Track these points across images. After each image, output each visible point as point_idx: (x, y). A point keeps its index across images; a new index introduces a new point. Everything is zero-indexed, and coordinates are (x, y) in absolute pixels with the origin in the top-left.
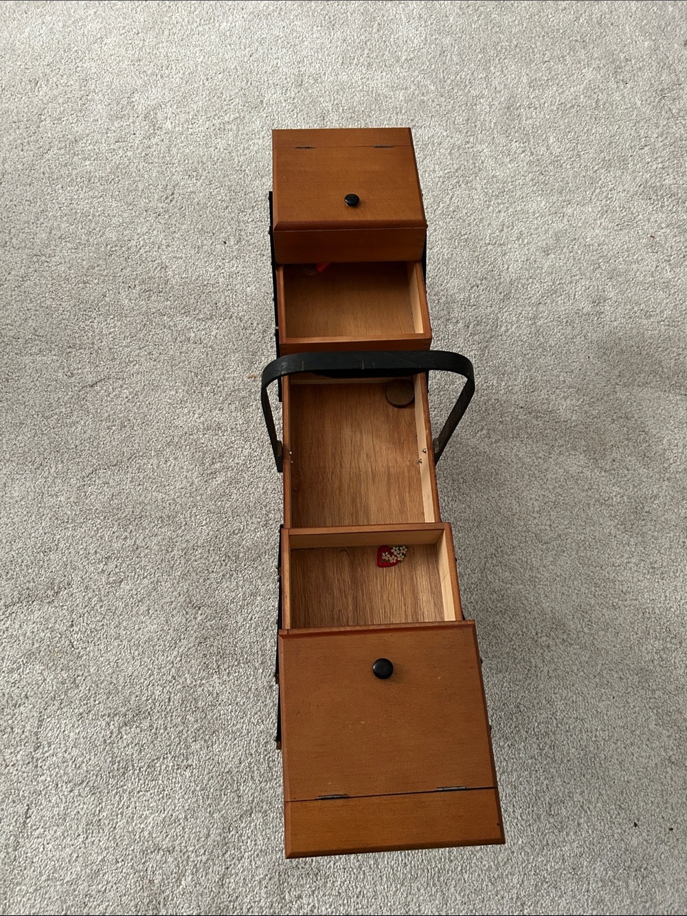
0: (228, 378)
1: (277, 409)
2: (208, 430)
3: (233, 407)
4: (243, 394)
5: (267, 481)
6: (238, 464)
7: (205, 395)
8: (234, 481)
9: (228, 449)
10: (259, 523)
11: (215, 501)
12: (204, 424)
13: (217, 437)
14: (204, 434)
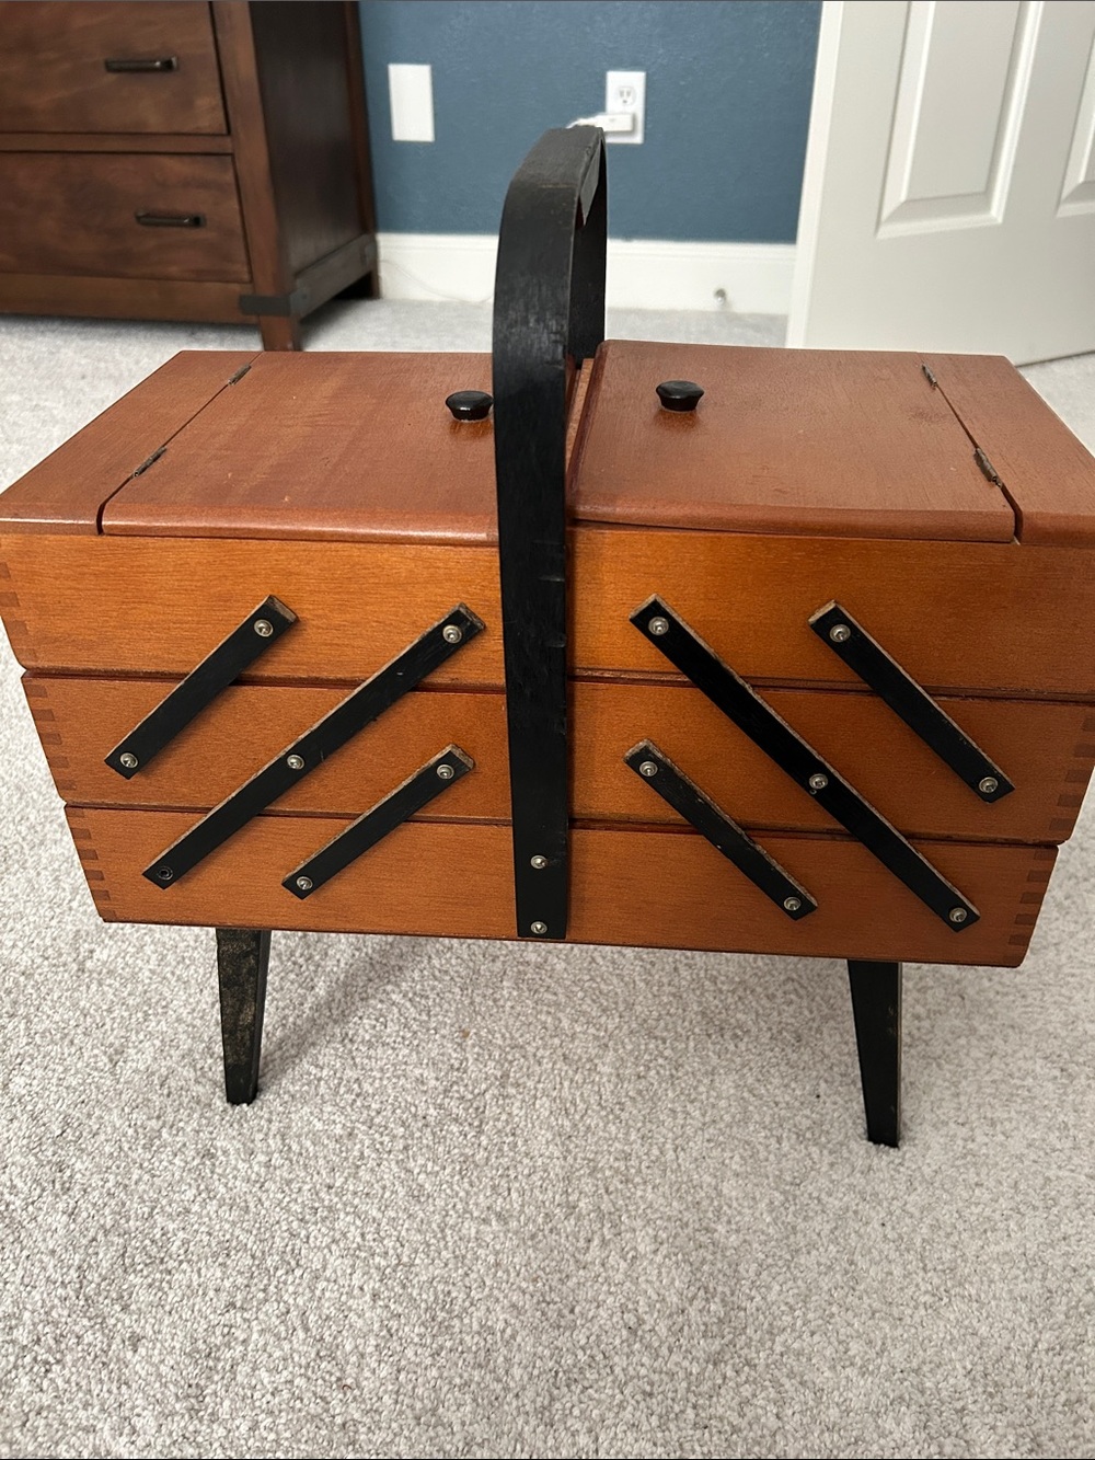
0: (15, 1303)
1: (213, 1156)
2: (200, 1397)
3: (143, 1297)
4: (105, 1258)
5: (459, 1206)
6: (375, 1296)
7: (46, 1400)
8: (441, 1315)
9: (307, 1329)
10: (604, 1243)
11: (506, 1389)
12: (172, 1414)
13: (243, 1369)
14: (214, 1417)
